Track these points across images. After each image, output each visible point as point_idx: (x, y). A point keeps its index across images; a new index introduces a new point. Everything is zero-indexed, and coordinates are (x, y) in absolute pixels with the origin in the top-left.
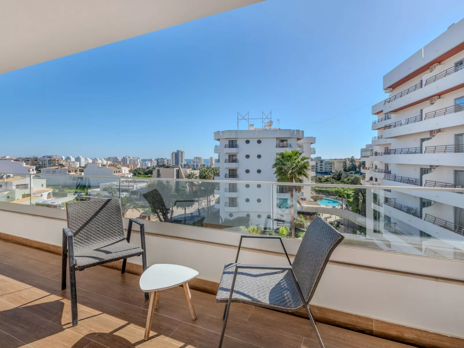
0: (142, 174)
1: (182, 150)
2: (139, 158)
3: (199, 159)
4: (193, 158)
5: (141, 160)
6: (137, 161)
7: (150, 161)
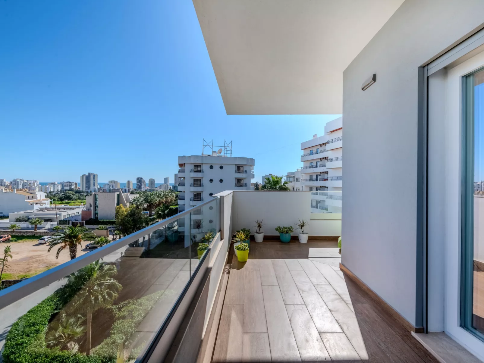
0: (57, 200)
1: (95, 173)
2: (36, 181)
3: (115, 182)
4: (108, 182)
5: (38, 184)
6: (34, 185)
7: (52, 185)
